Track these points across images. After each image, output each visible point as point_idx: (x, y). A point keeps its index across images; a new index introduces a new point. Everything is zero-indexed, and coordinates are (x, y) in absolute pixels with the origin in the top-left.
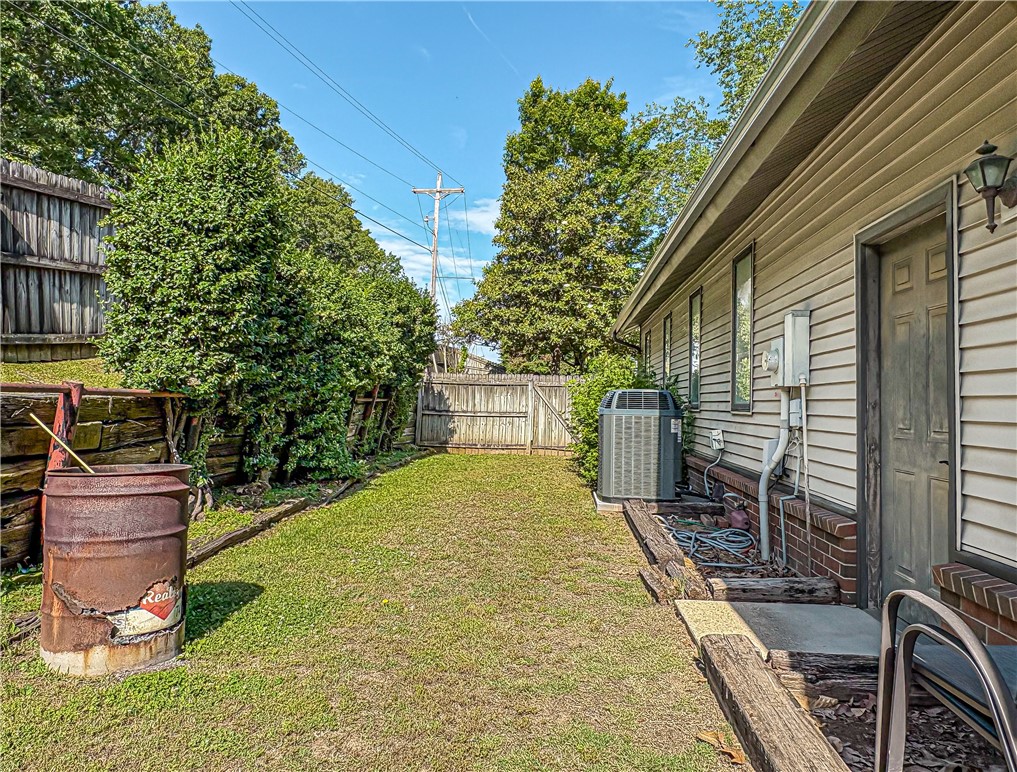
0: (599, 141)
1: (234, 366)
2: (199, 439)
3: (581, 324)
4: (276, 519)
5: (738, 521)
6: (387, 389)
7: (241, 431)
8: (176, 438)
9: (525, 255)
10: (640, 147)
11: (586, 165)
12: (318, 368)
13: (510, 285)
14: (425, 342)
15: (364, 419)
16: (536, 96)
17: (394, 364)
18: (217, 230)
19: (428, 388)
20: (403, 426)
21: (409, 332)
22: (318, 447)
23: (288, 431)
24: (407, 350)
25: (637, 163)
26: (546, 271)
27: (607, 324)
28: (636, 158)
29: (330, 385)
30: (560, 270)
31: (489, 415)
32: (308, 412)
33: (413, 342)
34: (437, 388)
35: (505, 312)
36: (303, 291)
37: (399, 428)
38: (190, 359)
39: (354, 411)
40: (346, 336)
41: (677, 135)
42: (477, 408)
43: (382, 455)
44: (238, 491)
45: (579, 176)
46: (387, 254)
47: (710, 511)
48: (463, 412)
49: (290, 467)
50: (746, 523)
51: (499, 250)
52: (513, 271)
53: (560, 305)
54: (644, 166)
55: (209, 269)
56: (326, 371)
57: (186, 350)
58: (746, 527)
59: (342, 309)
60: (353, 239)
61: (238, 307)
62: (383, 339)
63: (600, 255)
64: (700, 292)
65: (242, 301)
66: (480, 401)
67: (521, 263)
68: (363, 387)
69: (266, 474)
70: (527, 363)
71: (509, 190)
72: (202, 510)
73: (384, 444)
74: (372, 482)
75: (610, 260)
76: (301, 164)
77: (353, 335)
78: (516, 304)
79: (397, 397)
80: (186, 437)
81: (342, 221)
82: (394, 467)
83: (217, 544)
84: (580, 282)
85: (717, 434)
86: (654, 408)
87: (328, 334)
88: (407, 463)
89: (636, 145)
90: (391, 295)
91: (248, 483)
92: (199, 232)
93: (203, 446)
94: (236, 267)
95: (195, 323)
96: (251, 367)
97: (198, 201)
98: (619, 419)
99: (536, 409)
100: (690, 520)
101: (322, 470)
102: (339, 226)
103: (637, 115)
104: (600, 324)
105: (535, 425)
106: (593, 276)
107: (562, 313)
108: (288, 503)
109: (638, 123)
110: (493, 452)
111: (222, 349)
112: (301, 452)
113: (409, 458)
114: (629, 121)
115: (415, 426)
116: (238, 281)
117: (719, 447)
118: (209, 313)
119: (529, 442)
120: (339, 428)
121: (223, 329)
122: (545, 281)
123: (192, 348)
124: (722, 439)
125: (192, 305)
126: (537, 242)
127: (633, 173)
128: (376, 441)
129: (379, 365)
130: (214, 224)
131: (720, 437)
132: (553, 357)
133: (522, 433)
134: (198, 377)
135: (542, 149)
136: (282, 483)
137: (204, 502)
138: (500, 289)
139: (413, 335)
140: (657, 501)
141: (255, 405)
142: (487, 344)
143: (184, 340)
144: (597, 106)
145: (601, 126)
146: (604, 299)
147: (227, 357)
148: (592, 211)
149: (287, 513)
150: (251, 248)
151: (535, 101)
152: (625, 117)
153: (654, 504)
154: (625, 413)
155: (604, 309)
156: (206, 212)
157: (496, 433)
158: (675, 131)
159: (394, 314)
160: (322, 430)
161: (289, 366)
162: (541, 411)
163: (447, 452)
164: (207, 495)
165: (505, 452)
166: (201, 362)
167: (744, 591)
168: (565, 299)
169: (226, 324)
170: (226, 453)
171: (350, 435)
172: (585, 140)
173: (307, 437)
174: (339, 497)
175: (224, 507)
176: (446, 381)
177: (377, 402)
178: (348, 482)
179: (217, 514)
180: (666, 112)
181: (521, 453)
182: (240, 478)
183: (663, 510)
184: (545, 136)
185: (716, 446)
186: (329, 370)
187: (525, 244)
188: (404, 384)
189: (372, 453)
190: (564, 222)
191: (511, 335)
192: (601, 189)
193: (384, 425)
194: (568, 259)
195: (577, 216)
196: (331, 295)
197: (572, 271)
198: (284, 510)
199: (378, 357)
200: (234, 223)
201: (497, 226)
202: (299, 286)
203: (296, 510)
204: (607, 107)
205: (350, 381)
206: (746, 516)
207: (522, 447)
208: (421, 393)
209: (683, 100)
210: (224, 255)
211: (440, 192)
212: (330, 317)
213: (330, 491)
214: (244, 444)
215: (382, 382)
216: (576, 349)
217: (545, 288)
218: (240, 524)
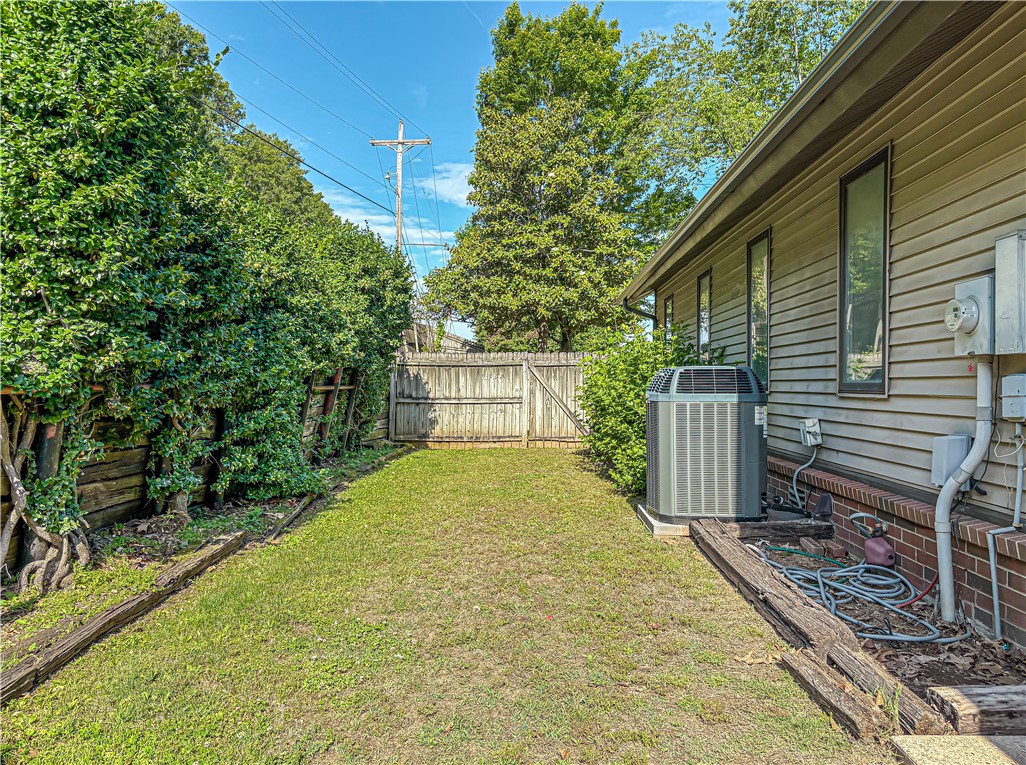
0: (590, 78)
1: (110, 343)
2: (61, 458)
3: (573, 295)
4: (197, 572)
5: (878, 555)
6: (353, 374)
7: (141, 440)
8: (19, 460)
9: (506, 213)
10: (637, 85)
11: (574, 105)
12: (256, 345)
13: (489, 250)
14: (398, 313)
15: (324, 413)
16: (512, 26)
17: (361, 340)
18: (59, 112)
19: (403, 369)
20: (375, 418)
21: (378, 300)
22: (260, 456)
23: (218, 437)
24: (376, 323)
25: (633, 104)
26: (531, 233)
27: (602, 294)
28: (632, 98)
29: (274, 370)
30: (548, 231)
31: (477, 402)
32: (246, 408)
33: (383, 314)
34: (413, 371)
35: (484, 282)
36: (226, 231)
37: (369, 421)
38: (25, 331)
39: (311, 402)
40: (294, 301)
41: (679, 69)
42: (463, 393)
43: (350, 457)
44: (140, 529)
45: (566, 120)
46: (343, 222)
47: (812, 531)
48: (446, 399)
49: (221, 487)
50: (891, 557)
51: (475, 209)
52: (491, 234)
53: (548, 272)
54: (641, 107)
55: (48, 176)
56: (268, 350)
57: (20, 316)
58: (890, 562)
59: (288, 265)
60: (303, 204)
61: (107, 243)
62: (345, 308)
63: (593, 212)
64: (767, 234)
65: (114, 234)
66: (465, 386)
67: (502, 224)
68: (321, 372)
69: (182, 501)
70: (506, 341)
71: (483, 137)
72: (70, 570)
73: (352, 442)
74: (339, 496)
75: (603, 217)
76: (240, 114)
77: (306, 301)
78: (497, 272)
79: (366, 383)
80: (38, 459)
81: (291, 183)
82: (367, 472)
83: (86, 634)
84: (569, 245)
85: (811, 424)
86: (732, 391)
87: (270, 299)
88: (381, 465)
89: (631, 83)
90: (352, 253)
91: (156, 514)
92: (30, 113)
93: (68, 470)
94: (99, 176)
95: (30, 270)
96: (139, 343)
97: (25, 61)
98: (681, 408)
99: (532, 393)
100: (787, 546)
101: (268, 486)
102: (286, 188)
103: (631, 47)
104: (594, 293)
105: (532, 411)
106: (583, 237)
107: (550, 282)
108: (217, 542)
109: (632, 56)
110: (483, 446)
111: (85, 315)
112: (236, 465)
113: (383, 459)
114: (625, 52)
115: (388, 417)
116: (103, 198)
117: (814, 442)
118: (57, 253)
119: (525, 432)
120: (290, 427)
121: (83, 280)
122: (530, 244)
123: (30, 313)
124: (818, 431)
125: (23, 239)
126: (519, 199)
127: (630, 115)
128: (341, 439)
129: (341, 342)
130: (53, 100)
131: (817, 429)
132: (540, 333)
133: (517, 422)
134: (43, 360)
135: (522, 89)
136: (212, 507)
137: (74, 556)
138: (478, 254)
139: (382, 305)
140: (738, 520)
141: (160, 402)
142: (464, 320)
143: (13, 298)
144: (585, 35)
145: (592, 59)
146: (598, 264)
147: (95, 327)
148: (583, 161)
149: (214, 560)
150: (127, 147)
151: (512, 32)
152: (618, 48)
153: (735, 525)
154: (689, 399)
155: (598, 276)
156: (40, 80)
157: (485, 423)
158: (676, 64)
159: (357, 277)
160: (266, 431)
161: (210, 344)
162: (538, 395)
163: (427, 447)
164: (79, 547)
165: (497, 445)
166: (47, 337)
167: (1011, 715)
168: (553, 265)
169: (88, 272)
170: (118, 474)
171: (307, 432)
172: (572, 77)
173: (243, 443)
174: (291, 523)
175: (110, 560)
176: (423, 362)
177: (340, 390)
178: (306, 500)
179: (97, 575)
180: (666, 42)
181: (516, 445)
182: (144, 508)
183: (748, 533)
184: (525, 74)
185: (811, 441)
186: (272, 349)
187: (504, 201)
188: (374, 367)
189: (337, 454)
190: (551, 174)
191: (492, 309)
192: (593, 133)
193: (350, 419)
194: (556, 218)
195: (565, 168)
196: (271, 244)
197: (560, 232)
198: (209, 554)
199: (339, 332)
200: (91, 101)
201: (471, 182)
202: (220, 223)
203: (228, 551)
204: (597, 36)
205: (303, 363)
206: (889, 547)
207: (516, 438)
208: (393, 377)
209: (685, 27)
210: (74, 156)
211: (403, 143)
212: (270, 275)
213: (281, 516)
214: (148, 458)
215: (347, 364)
216: (565, 323)
217: (530, 253)
218: (134, 588)
